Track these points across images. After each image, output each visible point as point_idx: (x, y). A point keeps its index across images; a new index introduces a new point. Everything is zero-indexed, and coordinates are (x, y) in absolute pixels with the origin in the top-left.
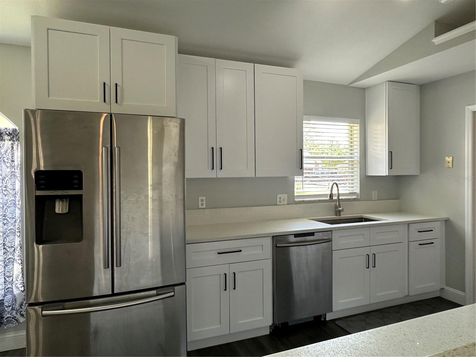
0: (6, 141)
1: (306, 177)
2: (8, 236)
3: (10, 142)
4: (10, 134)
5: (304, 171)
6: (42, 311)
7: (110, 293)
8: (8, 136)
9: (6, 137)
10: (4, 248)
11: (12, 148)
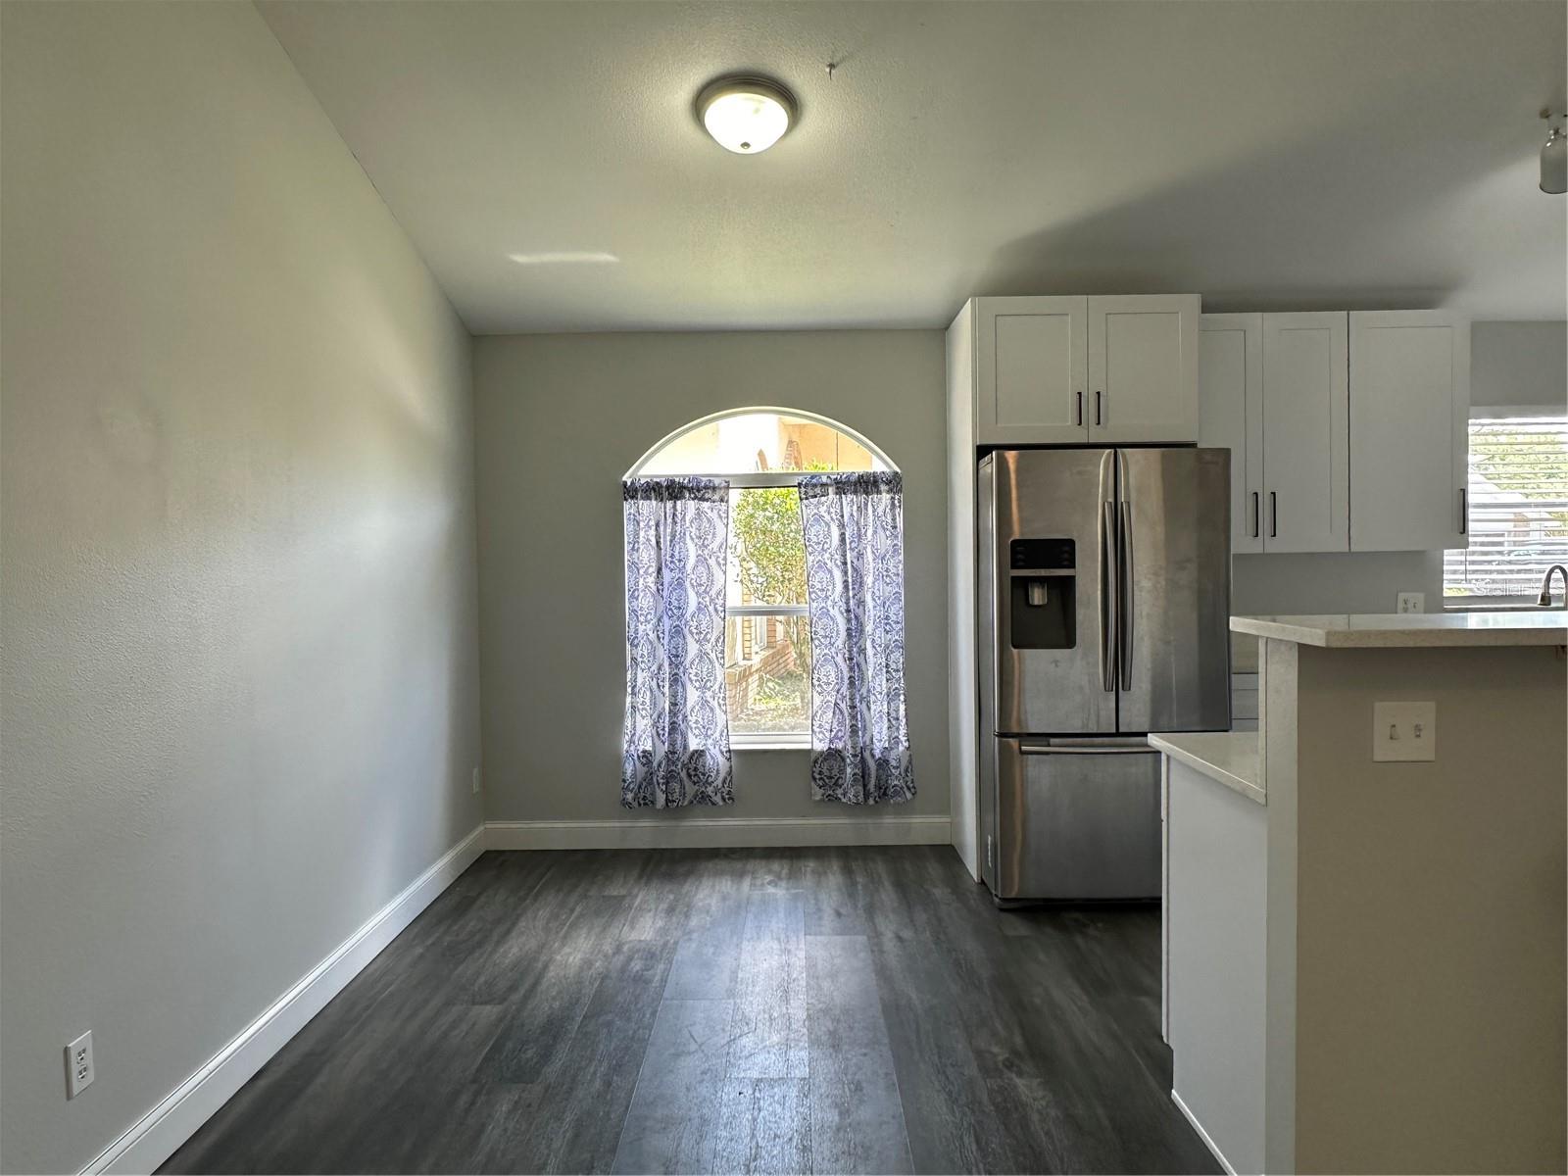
0: (884, 494)
1: (1473, 553)
2: (892, 652)
3: (888, 496)
4: (888, 483)
5: (1471, 539)
6: (1020, 746)
7: (1114, 731)
8: (887, 484)
9: (883, 487)
10: (887, 672)
11: (893, 504)
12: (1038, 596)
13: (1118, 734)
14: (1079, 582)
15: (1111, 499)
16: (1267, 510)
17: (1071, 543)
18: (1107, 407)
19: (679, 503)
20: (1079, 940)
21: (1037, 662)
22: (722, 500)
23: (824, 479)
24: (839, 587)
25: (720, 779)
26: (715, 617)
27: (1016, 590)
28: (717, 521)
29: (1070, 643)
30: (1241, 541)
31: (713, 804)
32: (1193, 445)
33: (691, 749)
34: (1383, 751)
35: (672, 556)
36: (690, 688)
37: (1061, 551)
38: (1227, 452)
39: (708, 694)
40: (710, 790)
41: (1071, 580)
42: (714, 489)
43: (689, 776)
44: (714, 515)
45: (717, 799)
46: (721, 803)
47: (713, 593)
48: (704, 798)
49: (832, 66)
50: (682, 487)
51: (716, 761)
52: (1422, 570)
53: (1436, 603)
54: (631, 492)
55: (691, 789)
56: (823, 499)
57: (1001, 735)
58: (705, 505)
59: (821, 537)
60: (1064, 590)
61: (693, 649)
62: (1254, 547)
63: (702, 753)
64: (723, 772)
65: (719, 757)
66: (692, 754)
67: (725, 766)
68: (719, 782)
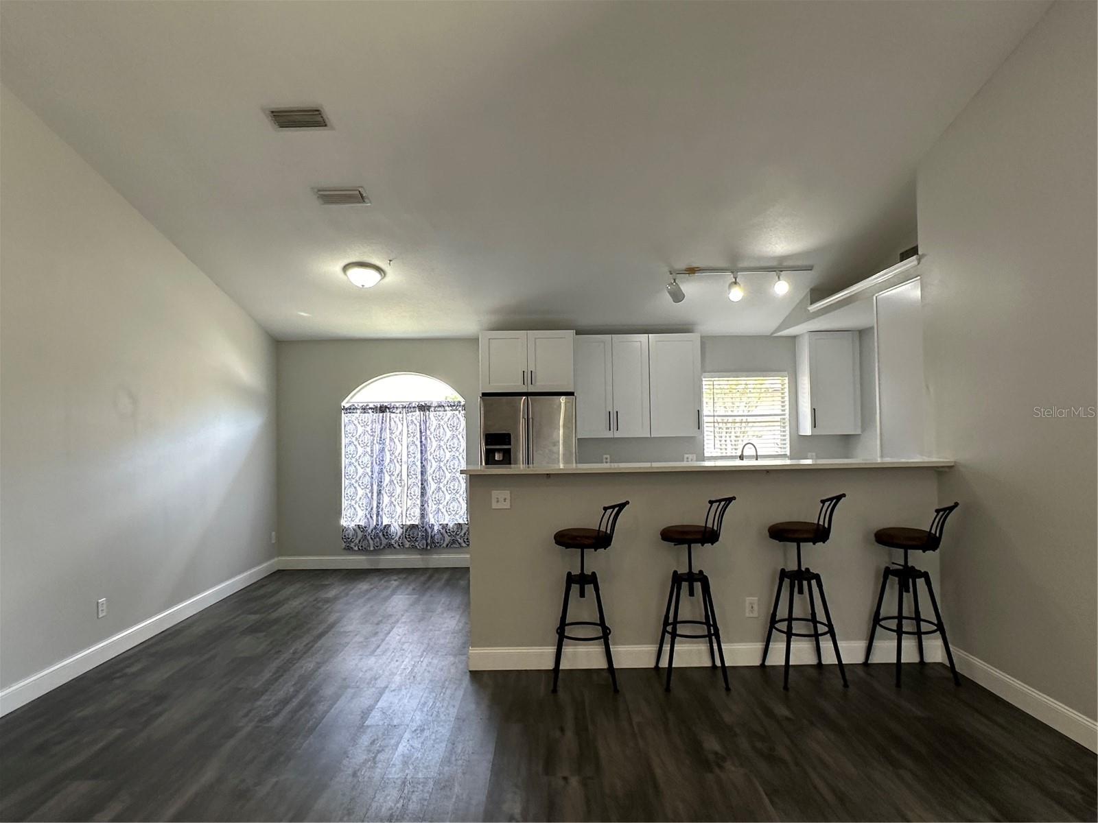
12: (497, 456)
14: (512, 451)
17: (508, 435)
18: (536, 377)
19: (384, 414)
22: (400, 413)
23: (414, 405)
25: (399, 536)
26: (397, 464)
27: (489, 454)
28: (398, 422)
31: (395, 548)
33: (384, 524)
34: (495, 505)
35: (381, 438)
36: (385, 495)
37: (504, 439)
39: (393, 499)
40: (393, 542)
41: (508, 450)
42: (397, 408)
43: (384, 535)
44: (397, 420)
45: (396, 546)
46: (398, 547)
47: (396, 454)
48: (390, 545)
49: (390, 261)
50: (386, 407)
51: (396, 529)
52: (693, 443)
54: (345, 409)
55: (384, 542)
56: (414, 413)
58: (392, 415)
59: (412, 430)
61: (387, 479)
63: (390, 526)
64: (399, 534)
65: (397, 527)
66: (385, 526)
67: (400, 531)
68: (397, 538)
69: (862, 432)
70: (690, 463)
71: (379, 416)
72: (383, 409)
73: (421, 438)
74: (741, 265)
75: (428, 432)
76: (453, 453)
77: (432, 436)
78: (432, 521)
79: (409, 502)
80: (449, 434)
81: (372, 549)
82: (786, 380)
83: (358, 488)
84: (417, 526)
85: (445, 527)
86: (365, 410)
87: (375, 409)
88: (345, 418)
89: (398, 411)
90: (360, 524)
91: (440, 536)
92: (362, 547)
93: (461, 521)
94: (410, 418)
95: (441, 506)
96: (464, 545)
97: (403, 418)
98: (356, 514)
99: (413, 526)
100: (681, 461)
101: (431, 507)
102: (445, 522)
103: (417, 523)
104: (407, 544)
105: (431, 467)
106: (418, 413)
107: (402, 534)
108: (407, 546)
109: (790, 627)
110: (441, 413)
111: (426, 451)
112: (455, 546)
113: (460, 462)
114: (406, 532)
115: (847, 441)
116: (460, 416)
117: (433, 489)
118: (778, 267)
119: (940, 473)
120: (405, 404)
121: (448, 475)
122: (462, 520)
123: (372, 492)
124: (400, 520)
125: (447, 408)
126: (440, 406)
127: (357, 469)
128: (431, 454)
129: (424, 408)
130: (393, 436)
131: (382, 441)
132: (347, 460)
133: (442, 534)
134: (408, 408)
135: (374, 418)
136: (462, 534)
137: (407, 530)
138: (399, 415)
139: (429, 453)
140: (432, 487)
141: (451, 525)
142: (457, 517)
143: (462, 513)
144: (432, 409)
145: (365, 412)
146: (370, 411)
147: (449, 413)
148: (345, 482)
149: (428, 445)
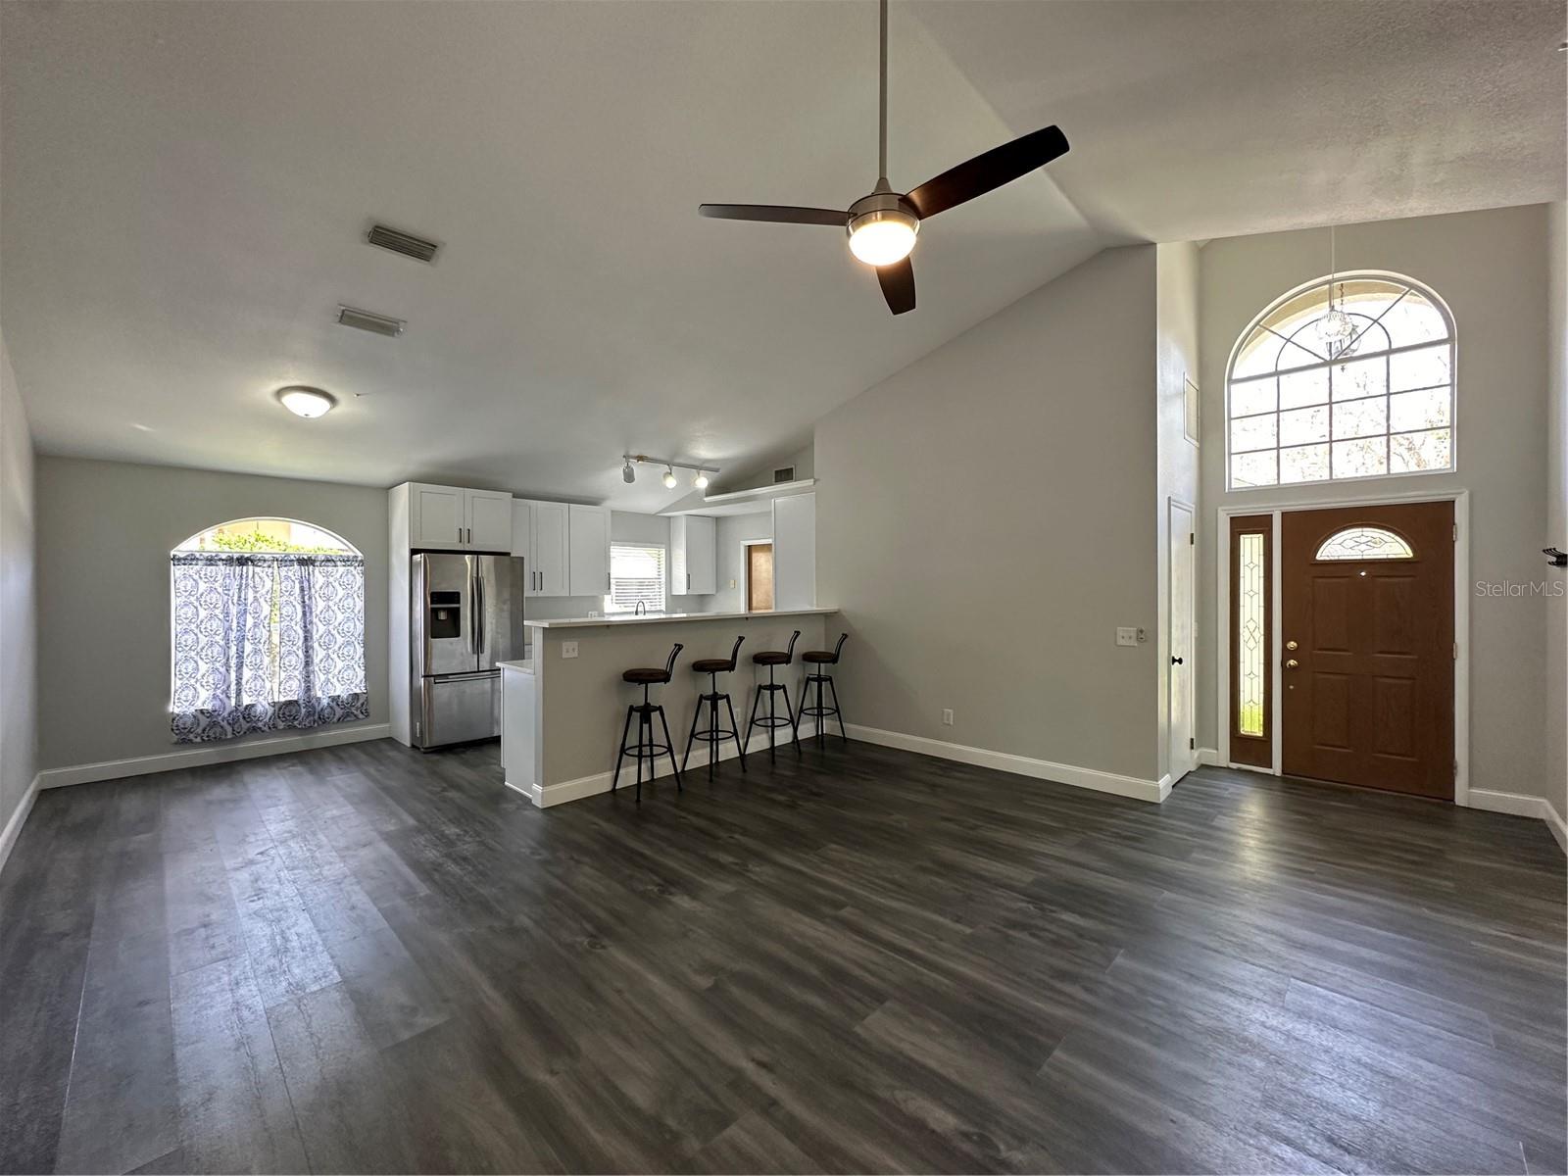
7: (476, 670)
12: (442, 616)
13: (479, 672)
14: (461, 609)
15: (475, 575)
16: (538, 579)
17: (458, 594)
18: (473, 534)
19: (245, 568)
20: (463, 756)
21: (441, 644)
22: (270, 567)
23: (292, 557)
24: (300, 614)
25: (268, 717)
27: (432, 615)
28: (266, 578)
29: (458, 635)
30: (528, 593)
31: (263, 731)
32: (508, 554)
33: (245, 704)
34: (565, 655)
37: (455, 597)
38: (522, 558)
40: (260, 724)
41: (458, 609)
42: (265, 561)
43: (245, 718)
44: (264, 575)
45: (266, 729)
46: (268, 730)
48: (255, 729)
50: (248, 559)
51: (264, 708)
52: (595, 602)
53: (602, 614)
54: (177, 560)
55: (245, 726)
56: (291, 568)
57: (425, 676)
58: (257, 569)
59: (289, 588)
60: (455, 615)
62: (533, 594)
63: (253, 705)
64: (269, 714)
65: (267, 706)
66: (247, 706)
67: (270, 710)
68: (267, 719)
69: (717, 591)
70: (593, 618)
71: (234, 570)
72: (242, 561)
73: (303, 597)
74: (678, 460)
75: (313, 591)
76: (347, 615)
77: (317, 596)
78: (319, 694)
79: (283, 675)
80: (341, 593)
81: (229, 736)
82: (663, 551)
83: (200, 662)
84: (296, 701)
85: (335, 699)
86: (211, 561)
87: (229, 561)
88: (177, 572)
89: (265, 565)
90: (205, 707)
91: (329, 710)
92: (208, 736)
93: (358, 691)
94: (283, 574)
95: (330, 676)
96: (361, 716)
97: (273, 573)
98: (196, 696)
99: (290, 703)
100: (584, 617)
101: (319, 679)
102: (337, 694)
103: (296, 698)
104: (281, 725)
105: (317, 631)
106: (296, 567)
107: (274, 714)
108: (281, 727)
109: (773, 722)
110: (330, 569)
111: (311, 613)
112: (349, 719)
113: (355, 625)
114: (279, 710)
115: (702, 599)
116: (355, 572)
117: (320, 657)
118: (699, 467)
119: (828, 616)
120: (278, 556)
121: (340, 640)
122: (359, 688)
123: (227, 665)
124: (270, 697)
125: (339, 563)
126: (328, 561)
127: (198, 638)
128: (317, 616)
129: (305, 562)
130: (258, 595)
131: (241, 601)
132: (179, 627)
133: (331, 708)
134: (284, 561)
135: (228, 571)
136: (359, 704)
137: (280, 709)
138: (266, 569)
139: (314, 614)
140: (319, 654)
141: (344, 695)
142: (352, 686)
143: (358, 681)
144: (318, 564)
145: (212, 565)
146: (220, 563)
147: (341, 569)
148: (175, 656)
149: (313, 606)
